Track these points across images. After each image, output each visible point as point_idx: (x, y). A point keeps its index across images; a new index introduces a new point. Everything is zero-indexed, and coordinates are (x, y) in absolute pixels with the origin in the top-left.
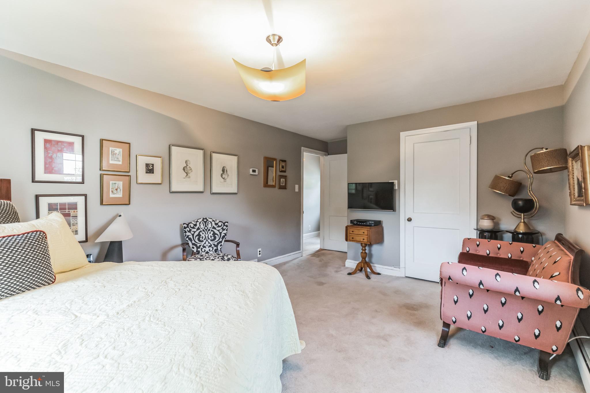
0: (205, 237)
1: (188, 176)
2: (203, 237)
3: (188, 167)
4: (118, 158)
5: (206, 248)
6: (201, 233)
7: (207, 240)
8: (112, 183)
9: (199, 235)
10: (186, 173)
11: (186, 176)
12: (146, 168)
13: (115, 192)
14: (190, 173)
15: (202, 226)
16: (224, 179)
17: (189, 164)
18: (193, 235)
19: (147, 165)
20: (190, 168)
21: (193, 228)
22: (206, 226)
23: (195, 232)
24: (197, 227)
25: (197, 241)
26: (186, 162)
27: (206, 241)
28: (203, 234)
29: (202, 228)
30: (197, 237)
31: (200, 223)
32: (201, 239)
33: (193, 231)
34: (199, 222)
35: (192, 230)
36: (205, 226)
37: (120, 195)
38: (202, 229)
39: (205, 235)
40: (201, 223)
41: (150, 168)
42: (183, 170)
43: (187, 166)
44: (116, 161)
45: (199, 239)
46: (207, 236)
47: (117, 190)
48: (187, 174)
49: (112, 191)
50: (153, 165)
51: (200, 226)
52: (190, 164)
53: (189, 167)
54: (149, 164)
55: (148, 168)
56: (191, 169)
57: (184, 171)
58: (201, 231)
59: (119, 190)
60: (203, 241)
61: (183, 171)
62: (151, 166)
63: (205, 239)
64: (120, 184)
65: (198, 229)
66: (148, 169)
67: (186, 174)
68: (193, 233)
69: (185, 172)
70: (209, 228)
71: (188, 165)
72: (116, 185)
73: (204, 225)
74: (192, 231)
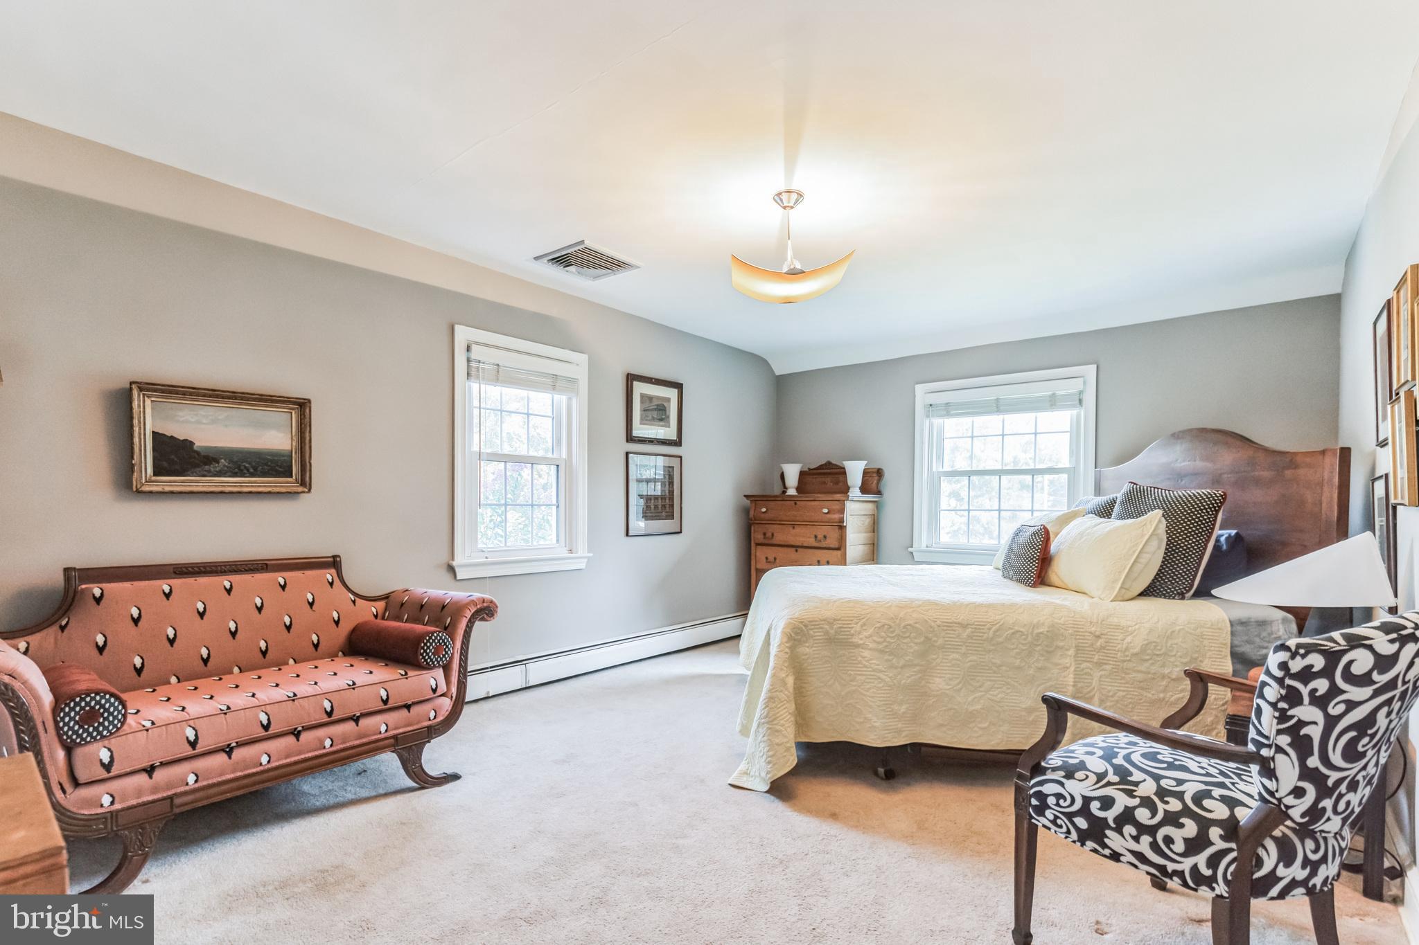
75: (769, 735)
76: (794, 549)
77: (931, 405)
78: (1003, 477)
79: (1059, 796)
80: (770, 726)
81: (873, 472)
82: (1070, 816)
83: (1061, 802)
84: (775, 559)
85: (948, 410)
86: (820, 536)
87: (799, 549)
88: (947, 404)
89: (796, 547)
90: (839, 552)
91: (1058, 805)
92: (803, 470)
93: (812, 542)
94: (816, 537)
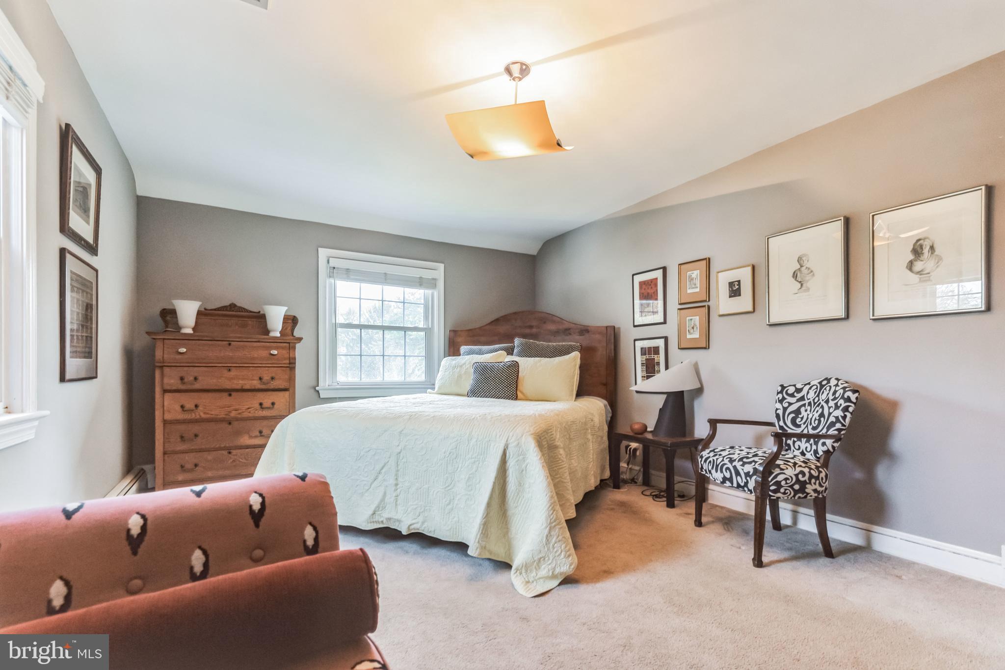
0: (808, 418)
1: (803, 288)
2: (802, 418)
3: (803, 269)
4: (695, 284)
5: (801, 442)
6: (803, 409)
7: (807, 426)
8: (688, 320)
9: (797, 412)
10: (800, 282)
11: (800, 289)
12: (729, 290)
13: (692, 331)
14: (809, 280)
15: (812, 395)
16: (921, 275)
17: (806, 262)
18: (785, 409)
19: (731, 284)
20: (809, 269)
21: (792, 395)
22: (818, 396)
23: (790, 404)
24: (799, 396)
25: (789, 423)
26: (799, 260)
27: (805, 428)
28: (806, 411)
29: (810, 399)
30: (793, 415)
31: (810, 388)
32: (798, 420)
33: (788, 402)
34: (811, 385)
35: (786, 399)
36: (816, 395)
37: (696, 335)
38: (809, 401)
39: (808, 415)
40: (815, 387)
41: (735, 289)
42: (793, 277)
43: (802, 266)
44: (693, 288)
45: (793, 422)
46: (810, 416)
47: (693, 328)
48: (802, 285)
49: (689, 331)
50: (739, 282)
51: (808, 393)
52: (808, 261)
53: (807, 268)
54: (733, 282)
55: (732, 288)
56: (812, 271)
57: (796, 280)
58: (804, 405)
59: (695, 328)
60: (799, 426)
61: (793, 280)
62: (736, 285)
63: (804, 423)
64: (696, 319)
65: (802, 398)
66: (733, 290)
67: (799, 285)
68: (786, 405)
69: (798, 281)
70: (821, 401)
71: (804, 265)
72: (693, 321)
73: (815, 392)
74: (784, 402)
75: (562, 534)
76: (226, 394)
77: (334, 268)
78: (386, 332)
79: (786, 479)
80: (561, 526)
81: (290, 319)
82: (792, 487)
83: (788, 482)
84: (196, 406)
85: (348, 274)
86: (266, 378)
87: (233, 394)
88: (348, 269)
89: (230, 392)
90: (287, 394)
91: (787, 483)
92: (200, 310)
93: (256, 384)
94: (260, 379)
